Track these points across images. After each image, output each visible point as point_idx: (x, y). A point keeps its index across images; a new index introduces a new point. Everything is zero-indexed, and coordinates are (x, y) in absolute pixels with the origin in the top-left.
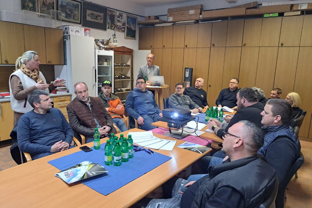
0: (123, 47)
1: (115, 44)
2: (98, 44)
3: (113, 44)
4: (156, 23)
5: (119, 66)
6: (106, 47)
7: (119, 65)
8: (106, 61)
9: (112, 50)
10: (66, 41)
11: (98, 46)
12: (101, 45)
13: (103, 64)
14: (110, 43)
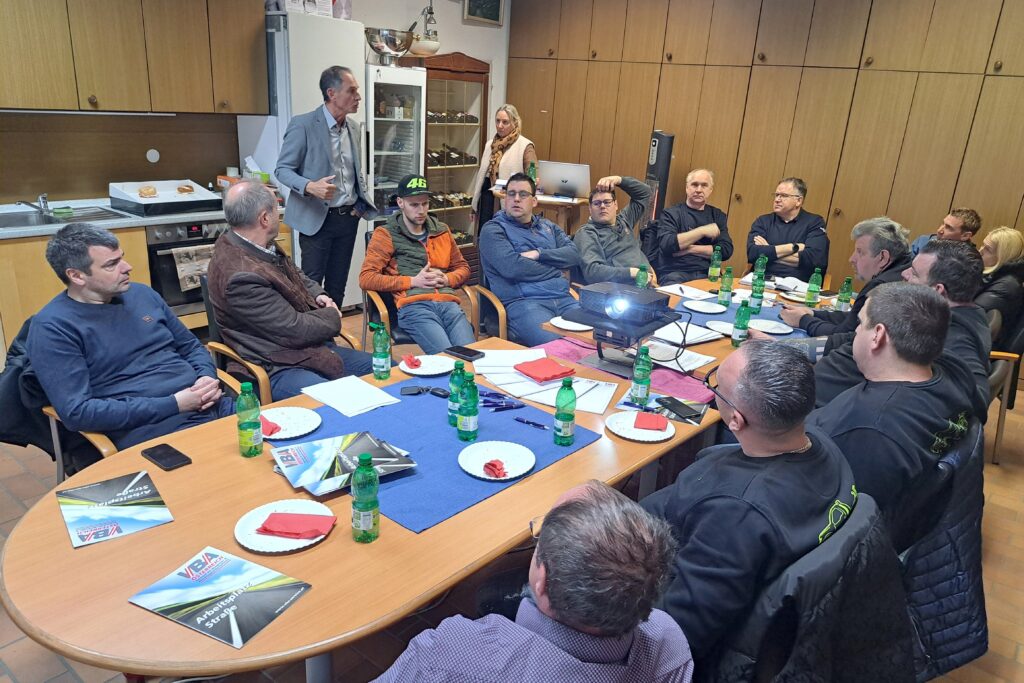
0: (458, 57)
1: (432, 44)
2: (375, 45)
3: (425, 46)
5: (441, 120)
6: (400, 54)
7: (444, 117)
8: (403, 104)
9: (420, 66)
10: (272, 34)
11: (377, 50)
12: (386, 49)
13: (391, 114)
14: (414, 41)
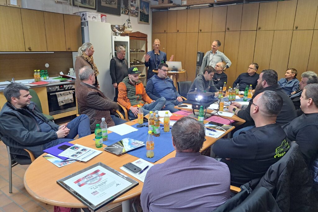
1: (130, 29)
2: (114, 30)
4: (170, 7)
7: (134, 51)
12: (117, 31)
